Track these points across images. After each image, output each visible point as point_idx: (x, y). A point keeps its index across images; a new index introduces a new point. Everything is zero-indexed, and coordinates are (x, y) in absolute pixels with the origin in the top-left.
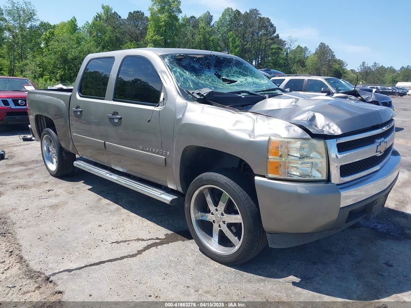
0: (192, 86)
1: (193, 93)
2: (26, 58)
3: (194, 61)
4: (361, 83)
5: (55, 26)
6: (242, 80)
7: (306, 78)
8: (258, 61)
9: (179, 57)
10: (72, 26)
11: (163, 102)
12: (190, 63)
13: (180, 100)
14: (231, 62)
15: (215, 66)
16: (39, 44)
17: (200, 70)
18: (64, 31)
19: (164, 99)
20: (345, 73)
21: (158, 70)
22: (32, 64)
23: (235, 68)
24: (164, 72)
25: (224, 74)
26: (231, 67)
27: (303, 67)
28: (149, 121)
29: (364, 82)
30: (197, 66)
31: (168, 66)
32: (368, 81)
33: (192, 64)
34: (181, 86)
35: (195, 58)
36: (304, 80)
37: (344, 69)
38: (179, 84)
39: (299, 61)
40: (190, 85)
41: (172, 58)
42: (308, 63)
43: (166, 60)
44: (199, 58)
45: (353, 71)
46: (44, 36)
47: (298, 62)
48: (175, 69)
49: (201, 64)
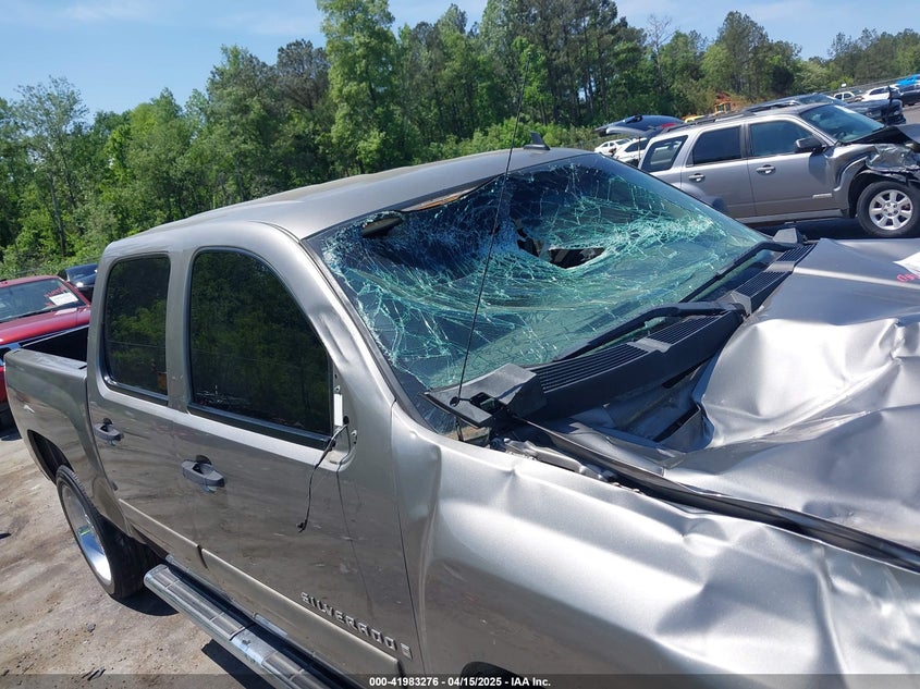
0: (444, 352)
1: (455, 401)
2: (82, 201)
3: (437, 222)
4: (844, 85)
5: (126, 118)
6: (618, 239)
7: (744, 122)
8: (590, 89)
9: (378, 226)
10: (167, 106)
11: (345, 434)
12: (421, 235)
13: (407, 429)
14: (565, 182)
15: (514, 215)
16: (103, 163)
17: (465, 249)
18: (151, 121)
19: (346, 420)
20: (799, 70)
21: (305, 304)
22: (97, 210)
23: (584, 201)
24: (329, 310)
25: (551, 232)
26: (571, 201)
27: (697, 79)
28: (303, 526)
29: (851, 80)
30: (449, 239)
31: (340, 281)
32: (857, 76)
33: (431, 237)
34: (400, 359)
35: (437, 208)
36: (738, 128)
37: (794, 63)
38: (393, 356)
39: (686, 67)
40: (436, 351)
41: (349, 239)
42: (708, 65)
43: (330, 256)
44: (453, 206)
45: (816, 60)
46: (110, 143)
47: (683, 70)
48: (366, 288)
49: (463, 226)
